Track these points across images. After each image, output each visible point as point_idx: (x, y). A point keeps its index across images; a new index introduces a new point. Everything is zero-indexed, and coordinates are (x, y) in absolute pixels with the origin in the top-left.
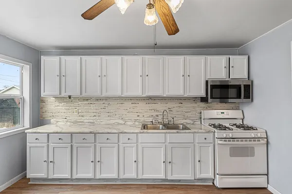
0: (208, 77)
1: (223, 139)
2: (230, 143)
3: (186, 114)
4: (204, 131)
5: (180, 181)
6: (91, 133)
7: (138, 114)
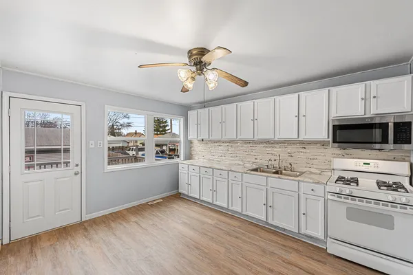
0: (333, 114)
1: (336, 195)
2: (345, 201)
3: (311, 162)
4: (311, 181)
5: (285, 230)
6: (210, 168)
7: (256, 157)
